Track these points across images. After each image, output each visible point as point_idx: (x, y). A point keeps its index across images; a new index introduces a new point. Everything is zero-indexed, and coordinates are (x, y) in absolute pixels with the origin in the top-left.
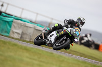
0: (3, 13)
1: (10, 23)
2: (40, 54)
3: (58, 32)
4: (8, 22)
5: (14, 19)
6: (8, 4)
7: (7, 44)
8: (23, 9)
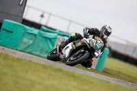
0: (43, 27)
1: (53, 40)
2: (93, 83)
3: (74, 44)
4: (50, 39)
5: (59, 35)
6: (50, 14)
7: (49, 69)
8: (71, 21)
